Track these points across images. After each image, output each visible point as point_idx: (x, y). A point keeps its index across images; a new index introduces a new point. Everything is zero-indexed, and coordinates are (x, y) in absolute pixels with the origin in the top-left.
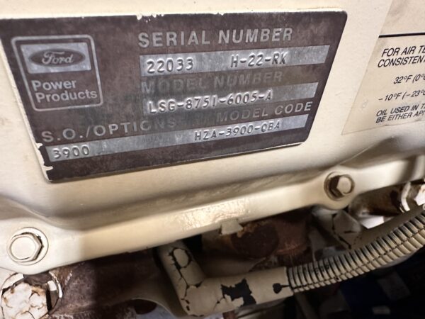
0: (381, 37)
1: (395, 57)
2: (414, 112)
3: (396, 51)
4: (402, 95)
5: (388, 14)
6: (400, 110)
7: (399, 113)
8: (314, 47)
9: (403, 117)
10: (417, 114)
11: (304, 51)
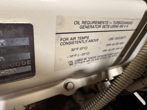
0: (56, 34)
1: (67, 41)
2: (86, 61)
3: (67, 39)
4: (77, 55)
5: (56, 25)
6: (79, 60)
7: (79, 62)
8: (20, 39)
9: (81, 63)
10: (87, 61)
11: (14, 40)
